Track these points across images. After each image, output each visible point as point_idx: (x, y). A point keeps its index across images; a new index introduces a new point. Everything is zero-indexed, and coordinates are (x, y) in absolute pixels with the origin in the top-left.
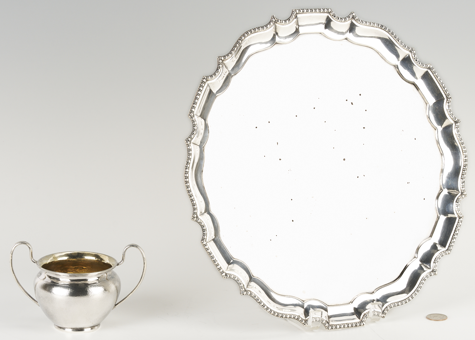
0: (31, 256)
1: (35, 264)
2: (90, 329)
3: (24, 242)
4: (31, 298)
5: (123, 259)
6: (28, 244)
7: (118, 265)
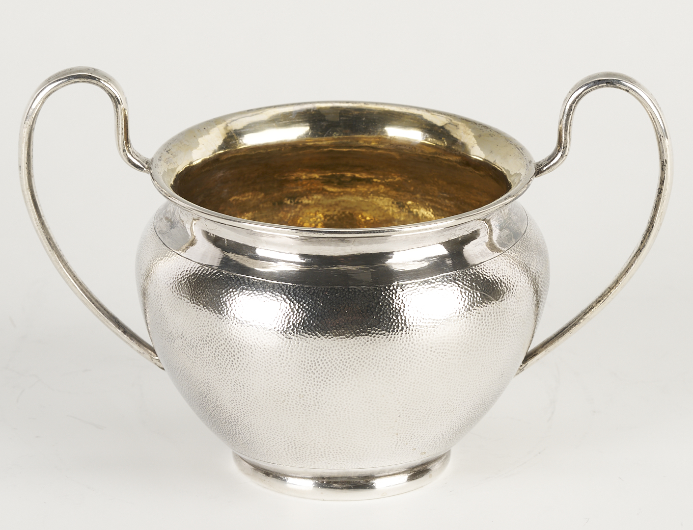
0: (122, 137)
1: (145, 176)
2: (405, 477)
3: (88, 70)
4: (126, 331)
5: (561, 145)
6: (109, 79)
7: (539, 171)
